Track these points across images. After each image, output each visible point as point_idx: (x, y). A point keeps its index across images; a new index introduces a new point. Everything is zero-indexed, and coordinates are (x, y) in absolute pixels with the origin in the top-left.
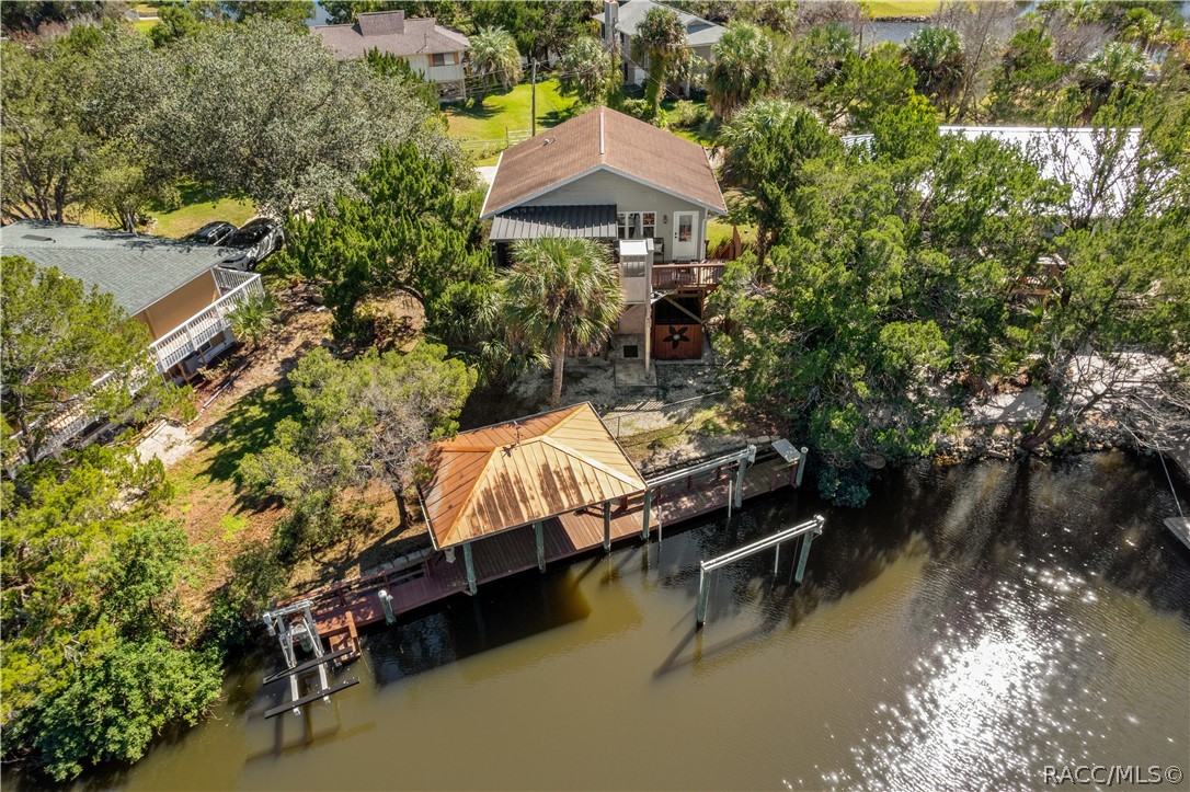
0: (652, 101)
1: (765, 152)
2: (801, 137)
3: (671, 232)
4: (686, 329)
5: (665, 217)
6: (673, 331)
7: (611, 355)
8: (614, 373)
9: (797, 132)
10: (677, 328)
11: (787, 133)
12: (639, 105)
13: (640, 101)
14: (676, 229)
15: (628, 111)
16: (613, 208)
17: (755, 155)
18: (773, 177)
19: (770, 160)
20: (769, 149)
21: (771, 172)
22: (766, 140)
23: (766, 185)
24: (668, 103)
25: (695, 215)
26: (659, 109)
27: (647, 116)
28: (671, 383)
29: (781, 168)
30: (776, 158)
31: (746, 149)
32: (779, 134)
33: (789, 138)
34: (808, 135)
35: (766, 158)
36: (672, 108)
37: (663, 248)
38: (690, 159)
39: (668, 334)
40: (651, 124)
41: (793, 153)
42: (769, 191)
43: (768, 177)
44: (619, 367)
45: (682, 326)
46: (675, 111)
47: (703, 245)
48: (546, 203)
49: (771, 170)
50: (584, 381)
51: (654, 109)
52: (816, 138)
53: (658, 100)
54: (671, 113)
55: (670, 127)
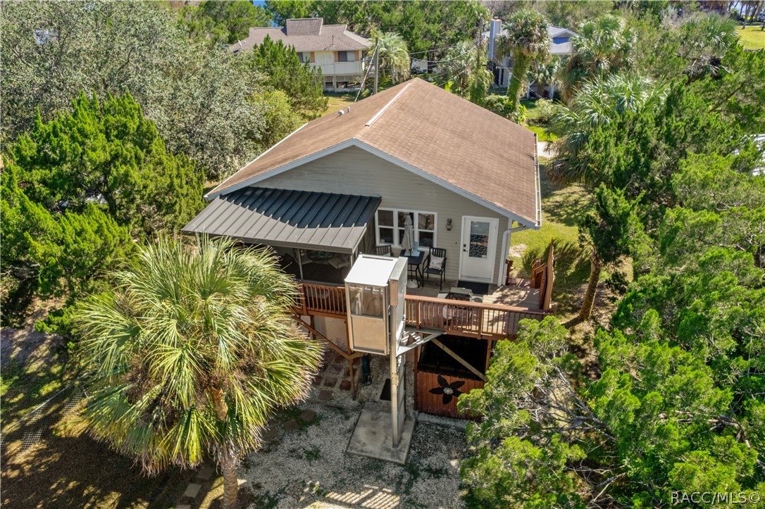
0: (513, 97)
1: (612, 141)
2: (674, 121)
3: (457, 243)
4: (463, 383)
5: (450, 222)
6: (443, 383)
7: (363, 392)
8: (355, 424)
9: (668, 112)
10: (450, 379)
11: (649, 117)
12: (501, 101)
13: (503, 97)
14: (465, 239)
15: (489, 105)
16: (374, 201)
17: (596, 146)
18: (620, 180)
19: (619, 154)
20: (619, 138)
21: (618, 173)
22: (615, 127)
23: (607, 192)
24: (529, 101)
25: (494, 223)
26: (518, 105)
27: (506, 111)
28: (425, 462)
29: (635, 167)
30: (627, 152)
31: (585, 139)
32: (635, 119)
33: (652, 123)
34: (685, 117)
35: (613, 150)
36: (534, 106)
37: (444, 265)
38: (510, 145)
39: (437, 385)
40: (509, 118)
41: (656, 147)
42: (610, 202)
43: (612, 178)
44: (366, 416)
45: (457, 379)
46: (536, 109)
47: (503, 267)
48: (281, 186)
49: (618, 168)
50: (312, 430)
51: (514, 104)
52: (702, 123)
53: (519, 96)
54: (533, 110)
55: (528, 122)
